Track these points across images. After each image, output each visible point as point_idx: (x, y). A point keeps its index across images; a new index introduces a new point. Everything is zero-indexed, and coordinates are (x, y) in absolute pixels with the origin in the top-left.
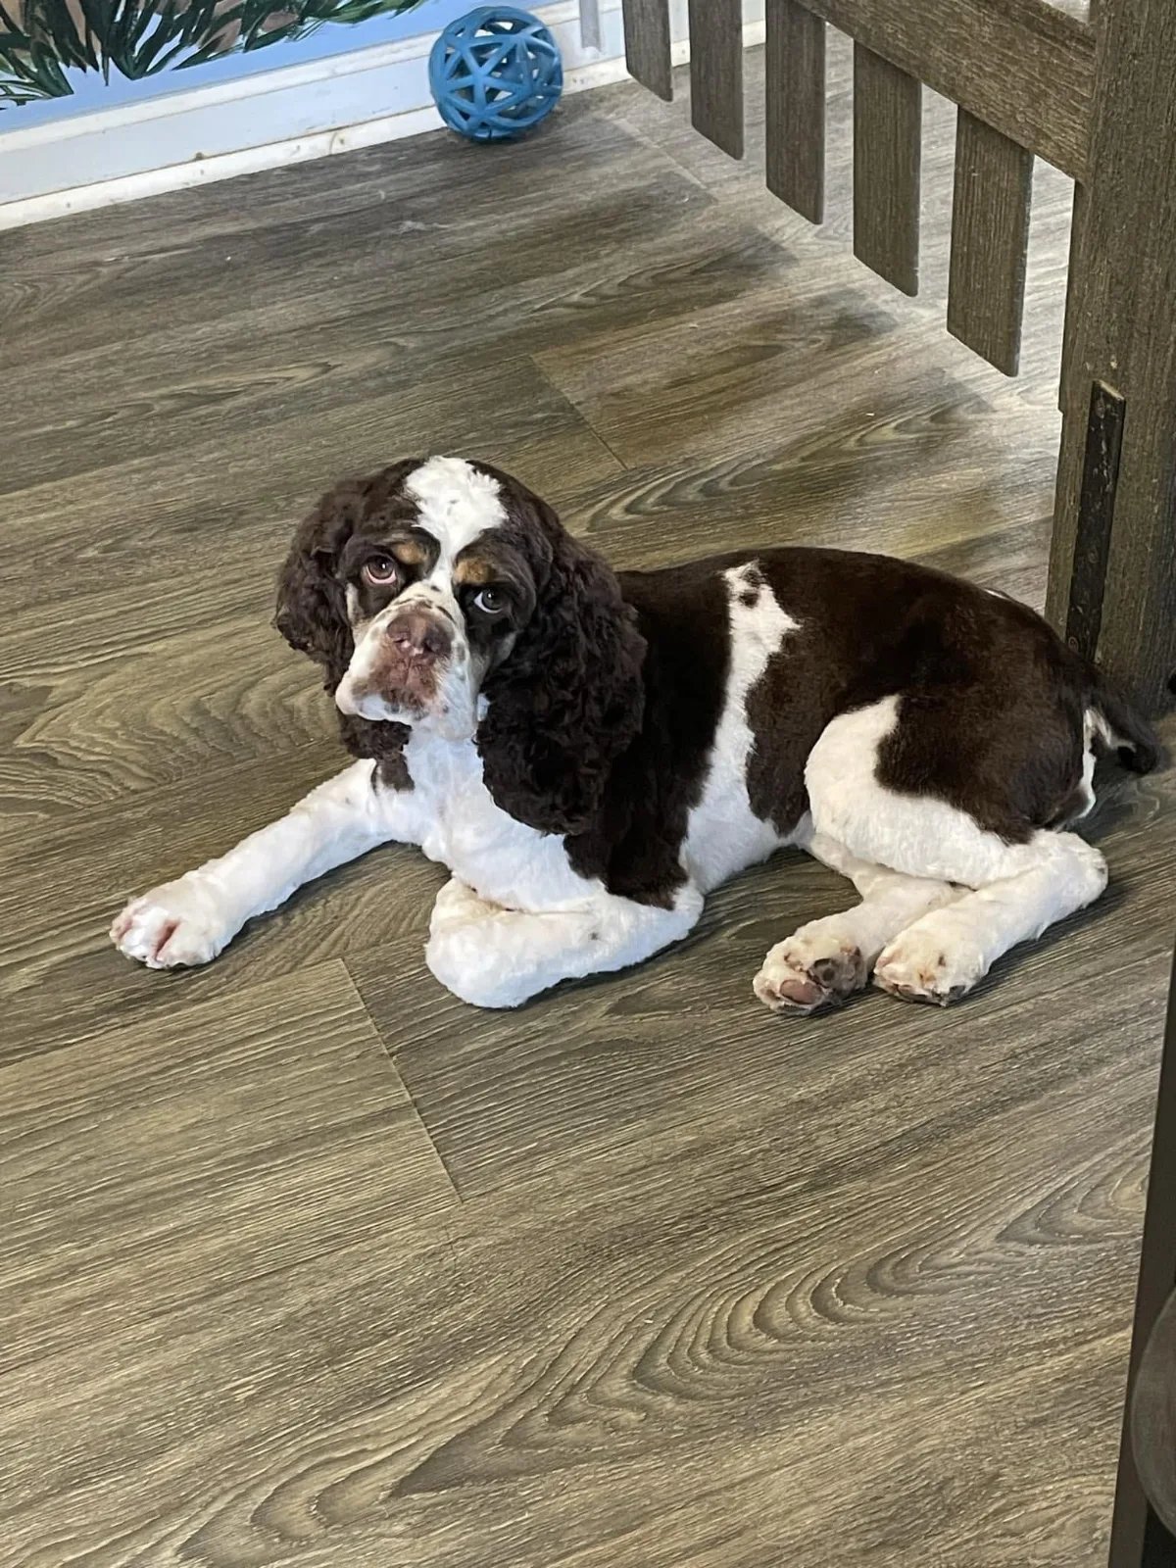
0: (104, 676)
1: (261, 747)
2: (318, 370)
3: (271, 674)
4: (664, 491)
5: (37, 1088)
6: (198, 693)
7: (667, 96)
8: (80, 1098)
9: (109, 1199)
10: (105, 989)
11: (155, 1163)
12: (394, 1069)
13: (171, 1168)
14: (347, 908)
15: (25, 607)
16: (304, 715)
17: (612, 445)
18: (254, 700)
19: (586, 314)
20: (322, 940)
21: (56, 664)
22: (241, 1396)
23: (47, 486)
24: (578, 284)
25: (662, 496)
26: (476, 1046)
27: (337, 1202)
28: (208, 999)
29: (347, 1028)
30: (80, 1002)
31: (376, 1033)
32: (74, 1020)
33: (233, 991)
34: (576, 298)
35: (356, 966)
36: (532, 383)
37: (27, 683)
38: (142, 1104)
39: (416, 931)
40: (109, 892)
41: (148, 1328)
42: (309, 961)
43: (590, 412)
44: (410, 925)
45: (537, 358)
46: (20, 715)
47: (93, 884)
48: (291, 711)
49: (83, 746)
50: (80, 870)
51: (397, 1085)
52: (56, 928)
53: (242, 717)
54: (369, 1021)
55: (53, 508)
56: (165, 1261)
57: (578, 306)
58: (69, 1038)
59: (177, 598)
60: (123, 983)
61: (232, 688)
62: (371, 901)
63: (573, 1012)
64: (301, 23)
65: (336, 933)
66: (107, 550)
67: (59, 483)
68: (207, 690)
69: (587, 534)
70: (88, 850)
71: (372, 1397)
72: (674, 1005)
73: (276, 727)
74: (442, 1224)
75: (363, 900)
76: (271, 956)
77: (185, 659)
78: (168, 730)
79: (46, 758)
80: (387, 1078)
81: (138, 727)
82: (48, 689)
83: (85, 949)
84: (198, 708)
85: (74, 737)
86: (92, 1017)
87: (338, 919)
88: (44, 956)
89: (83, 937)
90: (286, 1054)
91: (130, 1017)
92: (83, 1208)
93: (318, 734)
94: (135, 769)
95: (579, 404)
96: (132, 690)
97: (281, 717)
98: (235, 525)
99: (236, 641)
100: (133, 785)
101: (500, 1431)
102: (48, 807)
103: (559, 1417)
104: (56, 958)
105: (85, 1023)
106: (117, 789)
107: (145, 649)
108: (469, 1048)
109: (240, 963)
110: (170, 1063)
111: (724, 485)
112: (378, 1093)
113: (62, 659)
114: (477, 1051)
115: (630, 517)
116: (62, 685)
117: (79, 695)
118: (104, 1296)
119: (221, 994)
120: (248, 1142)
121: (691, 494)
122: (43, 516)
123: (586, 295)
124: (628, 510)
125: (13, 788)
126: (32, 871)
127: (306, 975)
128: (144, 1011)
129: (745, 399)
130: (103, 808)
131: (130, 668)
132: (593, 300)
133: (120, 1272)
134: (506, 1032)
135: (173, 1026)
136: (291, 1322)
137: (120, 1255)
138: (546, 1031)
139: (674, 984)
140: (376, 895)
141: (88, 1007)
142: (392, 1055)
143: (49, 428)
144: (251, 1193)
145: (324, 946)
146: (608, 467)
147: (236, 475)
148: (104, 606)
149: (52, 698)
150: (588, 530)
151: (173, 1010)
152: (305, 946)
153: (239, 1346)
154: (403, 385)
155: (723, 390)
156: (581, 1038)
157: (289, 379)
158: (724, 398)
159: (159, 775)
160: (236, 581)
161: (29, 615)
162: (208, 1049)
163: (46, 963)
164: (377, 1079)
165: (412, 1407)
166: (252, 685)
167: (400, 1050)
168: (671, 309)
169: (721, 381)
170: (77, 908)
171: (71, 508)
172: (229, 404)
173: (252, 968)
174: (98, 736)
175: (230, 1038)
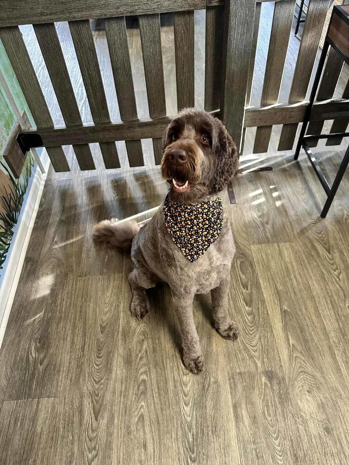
9: (285, 272)
11: (280, 267)
13: (281, 266)
22: (316, 263)
27: (291, 252)
41: (305, 271)
56: (296, 268)
71: (318, 254)
74: (296, 245)
83: (239, 269)
92: (286, 275)
101: (324, 245)
103: (323, 240)
118: (300, 274)
120: (279, 258)
128: (254, 265)
133: (297, 272)
136: (307, 258)
137: (294, 272)
141: (251, 270)
144: (287, 259)
151: (254, 262)
153: (309, 264)
165: (320, 251)
175: (261, 257)
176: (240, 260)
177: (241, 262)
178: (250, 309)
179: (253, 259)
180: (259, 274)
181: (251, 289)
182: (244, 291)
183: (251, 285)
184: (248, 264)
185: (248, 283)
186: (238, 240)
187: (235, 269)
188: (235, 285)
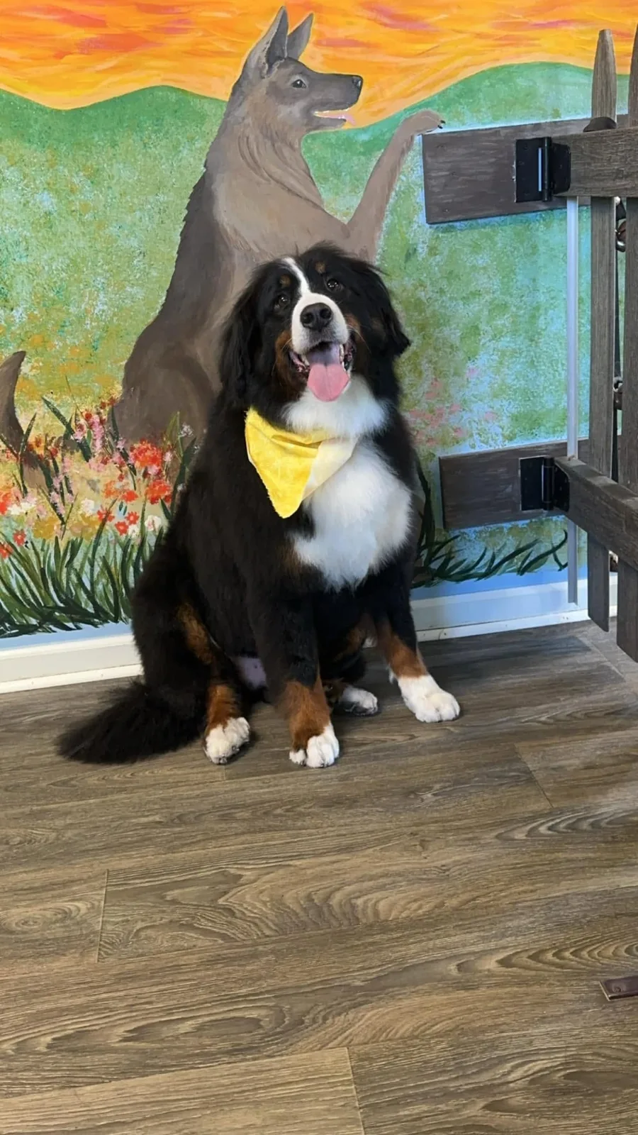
0: (268, 873)
1: (335, 923)
2: (408, 737)
3: (349, 885)
4: (570, 821)
5: (177, 1088)
6: (311, 890)
7: (606, 628)
8: (197, 1098)
10: (223, 1041)
12: (360, 1117)
14: (356, 1020)
15: (243, 833)
16: (360, 909)
17: (547, 794)
18: (337, 898)
19: (546, 727)
20: (340, 1035)
21: (248, 864)
23: (268, 776)
24: (547, 712)
25: (569, 824)
26: (406, 1113)
28: (274, 1057)
29: (340, 1088)
30: (210, 1045)
31: (355, 1093)
32: (206, 1054)
33: (287, 1055)
34: (543, 719)
35: (354, 1053)
36: (513, 757)
37: (232, 871)
38: (226, 1109)
39: (390, 1040)
40: (240, 988)
42: (330, 1045)
43: (539, 776)
44: (387, 1035)
45: (517, 745)
46: (223, 887)
47: (234, 982)
48: (353, 907)
49: (249, 908)
50: (229, 973)
51: (359, 1126)
52: (210, 1003)
53: (329, 906)
54: (353, 1087)
55: (268, 787)
57: (544, 723)
58: (200, 1064)
59: (312, 839)
60: (234, 1039)
61: (328, 890)
62: (369, 1019)
63: (464, 1104)
64: (433, 579)
65: (347, 1033)
66: (288, 810)
67: (274, 776)
68: (316, 889)
69: (525, 838)
70: (236, 963)
72: (520, 1111)
73: (344, 914)
75: (367, 1017)
76: (312, 1039)
77: (309, 872)
78: (291, 906)
79: (230, 911)
80: (354, 1121)
81: (278, 903)
82: (240, 876)
84: (309, 898)
85: (246, 902)
86: (216, 1054)
87: (351, 1025)
88: (199, 1016)
89: (221, 1010)
90: (308, 1096)
91: (234, 1059)
93: (364, 921)
94: (271, 924)
95: (535, 771)
96: (281, 882)
97: (347, 909)
98: (350, 807)
99: (336, 866)
100: (267, 932)
102: (224, 937)
104: (207, 1019)
105: (209, 1057)
106: (259, 933)
107: (291, 863)
108: (401, 1113)
109: (295, 1040)
110: (246, 1089)
111: (603, 824)
112: (348, 1129)
113: (251, 862)
114: (405, 1116)
115: (550, 832)
116: (248, 875)
117: (255, 881)
119: (282, 1055)
121: (585, 825)
122: (261, 791)
123: (548, 718)
124: (550, 829)
125: (210, 924)
126: (207, 969)
127: (325, 1052)
128: (241, 1057)
129: (623, 781)
130: (250, 942)
131: (281, 872)
132: (552, 721)
134: (425, 1108)
135: (253, 1068)
138: (447, 1112)
139: (524, 1099)
140: (374, 1015)
142: (360, 1108)
143: (276, 749)
145: (340, 1038)
146: (543, 805)
147: (357, 783)
148: (279, 838)
149: (242, 881)
150: (526, 836)
151: (254, 1059)
152: (330, 1037)
154: (450, 749)
155: (613, 774)
156: (465, 1120)
157: (394, 740)
158: (612, 779)
159: (281, 930)
160: (344, 835)
161: (243, 838)
162: (266, 1085)
163: (200, 1020)
164: (349, 1121)
166: (338, 889)
167: (366, 1106)
168: (591, 730)
169: (612, 770)
170: (223, 994)
171: (277, 788)
172: (364, 748)
173: (300, 1044)
174: (258, 905)
175: (279, 1081)
176: (267, 1016)
177: (256, 1022)
178: (42, 1049)
179: (269, 1056)
180: (193, 1073)
181: (125, 1050)
182: (120, 1031)
183: (143, 1052)
184: (246, 1039)
185: (153, 1042)
186: (373, 1008)
187: (225, 1005)
188: (148, 1006)
